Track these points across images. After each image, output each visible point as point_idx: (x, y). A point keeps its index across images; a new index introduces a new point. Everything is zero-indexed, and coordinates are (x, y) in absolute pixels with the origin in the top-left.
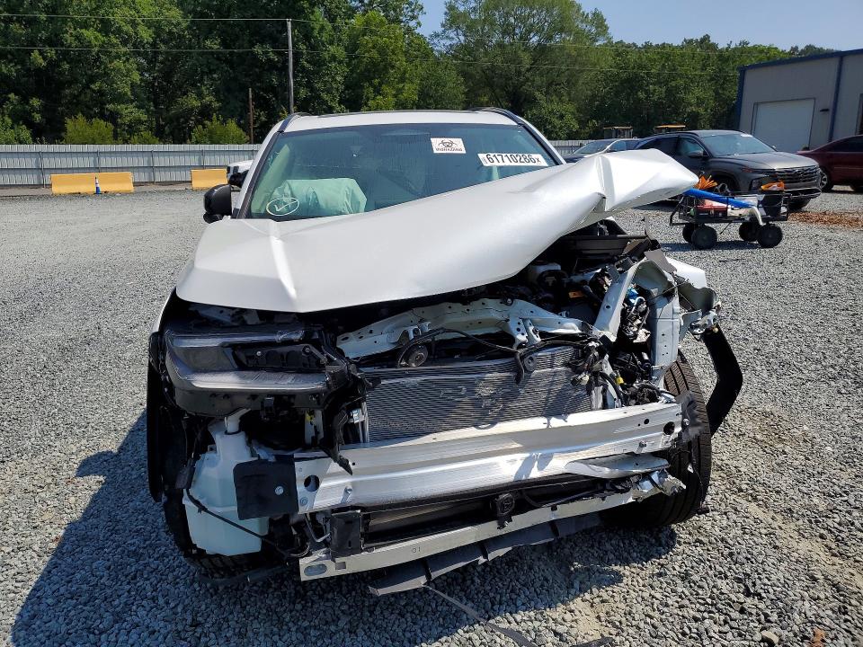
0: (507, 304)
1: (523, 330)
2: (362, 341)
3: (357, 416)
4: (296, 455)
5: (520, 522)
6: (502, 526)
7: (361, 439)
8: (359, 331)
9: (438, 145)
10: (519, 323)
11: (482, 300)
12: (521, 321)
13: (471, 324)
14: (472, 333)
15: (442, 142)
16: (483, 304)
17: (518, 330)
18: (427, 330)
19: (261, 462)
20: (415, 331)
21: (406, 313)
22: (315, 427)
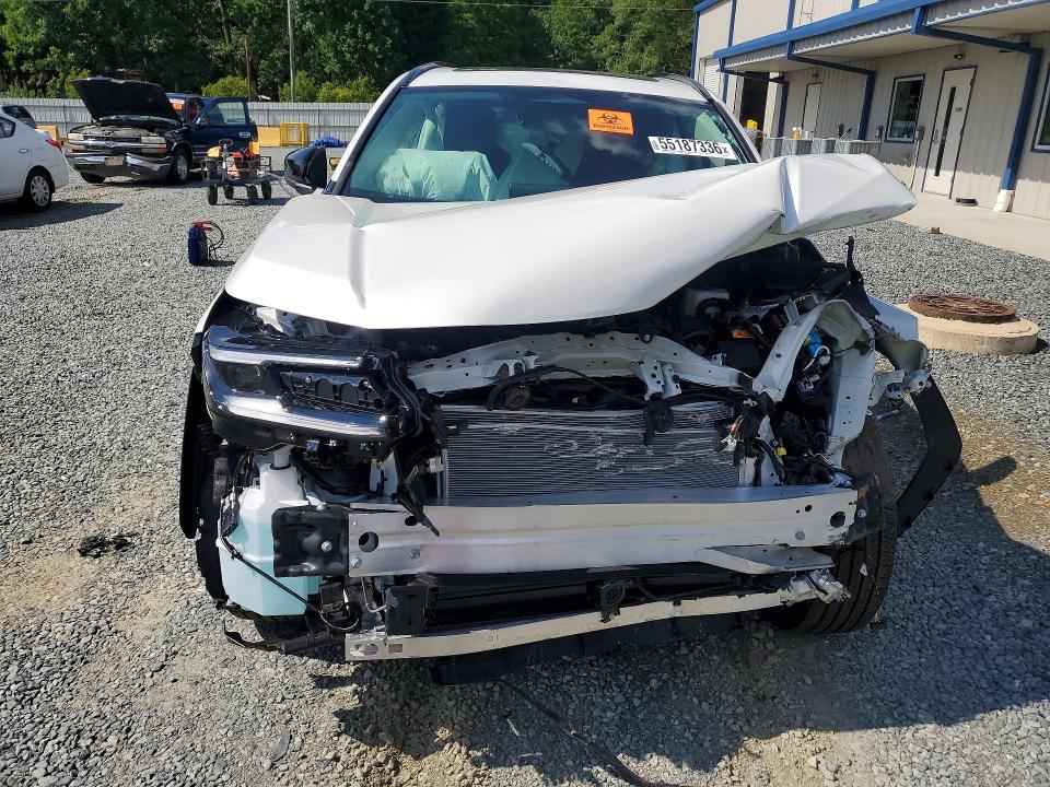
0: (645, 342)
1: (659, 377)
2: (451, 371)
3: (434, 465)
4: (354, 506)
5: (631, 616)
6: (605, 619)
7: (439, 493)
8: (447, 358)
9: (596, 119)
10: (656, 368)
11: (611, 334)
12: (658, 365)
13: (592, 363)
14: (591, 374)
15: (604, 117)
16: (612, 338)
17: (654, 376)
18: (532, 366)
19: (311, 508)
20: (517, 366)
21: (512, 341)
22: (382, 472)
